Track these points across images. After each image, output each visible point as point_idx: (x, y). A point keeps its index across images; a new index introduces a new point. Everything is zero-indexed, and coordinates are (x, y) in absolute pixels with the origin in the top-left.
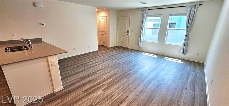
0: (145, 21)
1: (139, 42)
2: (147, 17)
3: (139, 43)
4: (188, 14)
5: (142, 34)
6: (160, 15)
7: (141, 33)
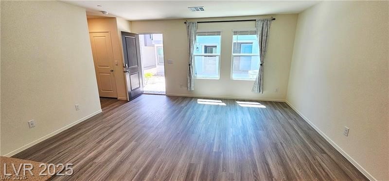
0: (194, 43)
1: (188, 81)
2: (197, 36)
3: (187, 83)
4: (259, 33)
5: (192, 67)
6: (218, 33)
7: (190, 65)
